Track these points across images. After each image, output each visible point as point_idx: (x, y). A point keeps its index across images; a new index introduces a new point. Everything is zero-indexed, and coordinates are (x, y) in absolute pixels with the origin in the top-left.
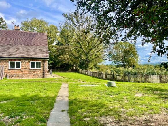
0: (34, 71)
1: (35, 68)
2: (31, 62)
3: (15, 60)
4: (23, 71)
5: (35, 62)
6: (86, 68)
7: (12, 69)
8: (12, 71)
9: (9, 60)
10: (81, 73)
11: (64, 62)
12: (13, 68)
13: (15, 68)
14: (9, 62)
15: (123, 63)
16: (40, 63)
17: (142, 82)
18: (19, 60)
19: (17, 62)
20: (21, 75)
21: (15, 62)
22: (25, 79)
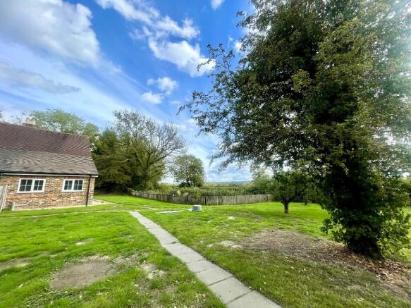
0: (69, 195)
1: (72, 190)
2: (65, 180)
3: (34, 177)
4: (48, 195)
5: (74, 180)
6: (143, 188)
7: (25, 192)
8: (24, 196)
9: (21, 176)
10: (135, 196)
11: (109, 180)
12: (27, 190)
13: (32, 191)
14: (20, 179)
15: (187, 181)
16: (81, 182)
17: (219, 204)
18: (43, 177)
19: (37, 179)
20: (41, 203)
21: (34, 180)
22: (49, 208)
